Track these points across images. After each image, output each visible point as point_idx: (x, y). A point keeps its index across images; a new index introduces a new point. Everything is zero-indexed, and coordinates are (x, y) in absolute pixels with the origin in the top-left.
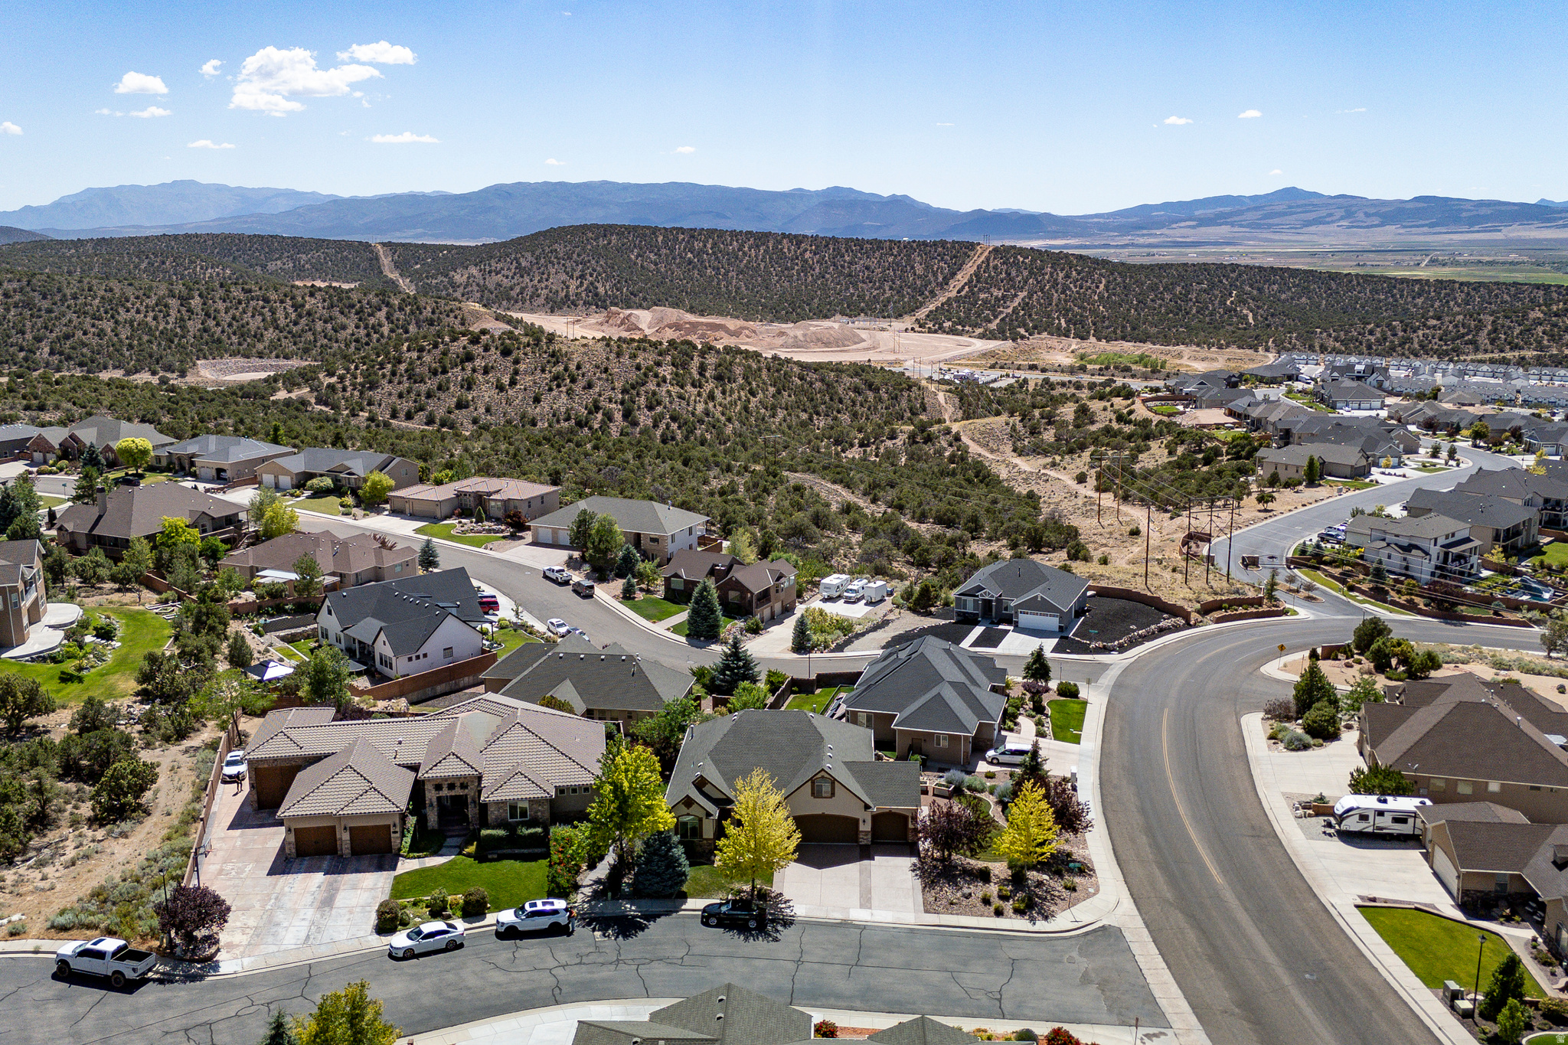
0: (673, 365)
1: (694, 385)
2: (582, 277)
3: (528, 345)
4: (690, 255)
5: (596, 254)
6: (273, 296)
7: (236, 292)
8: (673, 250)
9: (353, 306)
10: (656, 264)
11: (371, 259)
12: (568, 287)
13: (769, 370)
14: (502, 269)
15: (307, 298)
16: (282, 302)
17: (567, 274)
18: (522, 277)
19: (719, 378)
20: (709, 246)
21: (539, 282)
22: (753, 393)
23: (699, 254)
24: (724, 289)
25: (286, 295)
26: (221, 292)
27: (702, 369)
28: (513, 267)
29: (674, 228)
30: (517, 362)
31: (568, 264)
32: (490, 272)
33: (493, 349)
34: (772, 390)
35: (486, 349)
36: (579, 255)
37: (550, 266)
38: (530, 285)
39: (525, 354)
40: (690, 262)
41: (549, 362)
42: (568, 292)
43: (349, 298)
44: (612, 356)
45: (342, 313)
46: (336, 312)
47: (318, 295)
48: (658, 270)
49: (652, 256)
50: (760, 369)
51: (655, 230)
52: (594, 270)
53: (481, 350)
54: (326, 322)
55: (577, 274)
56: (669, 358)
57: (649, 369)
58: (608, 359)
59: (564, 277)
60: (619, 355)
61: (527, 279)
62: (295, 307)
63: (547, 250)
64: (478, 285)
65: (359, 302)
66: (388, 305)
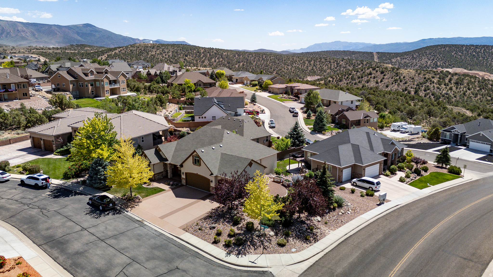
0: (439, 78)
1: (445, 85)
2: (433, 60)
3: (390, 71)
4: (474, 53)
5: (440, 53)
6: (332, 61)
7: (323, 60)
8: (468, 52)
9: (352, 64)
10: (461, 56)
11: (372, 56)
12: (427, 63)
13: (479, 82)
14: (407, 58)
15: (341, 62)
16: (334, 63)
17: (428, 59)
18: (413, 60)
19: (457, 83)
20: (482, 50)
21: (418, 61)
22: (469, 89)
23: (478, 53)
24: (485, 64)
25: (335, 61)
26: (319, 60)
27: (450, 80)
28: (411, 57)
29: (470, 45)
30: (385, 75)
31: (429, 56)
32: (403, 59)
33: (379, 72)
34: (478, 89)
35: (377, 72)
36: (433, 54)
37: (423, 57)
38: (415, 62)
39: (388, 73)
40: (474, 55)
41: (395, 76)
42: (427, 64)
43: (352, 62)
45: (349, 66)
46: (347, 66)
47: (344, 61)
48: (461, 58)
49: (460, 54)
50: (475, 82)
51: (463, 46)
52: (437, 58)
53: (375, 72)
54: (344, 68)
55: (432, 59)
56: (438, 76)
57: (429, 79)
58: (415, 75)
59: (427, 60)
60: (419, 74)
61: (414, 60)
62: (337, 64)
63: (423, 52)
65: (355, 63)
66: (362, 64)
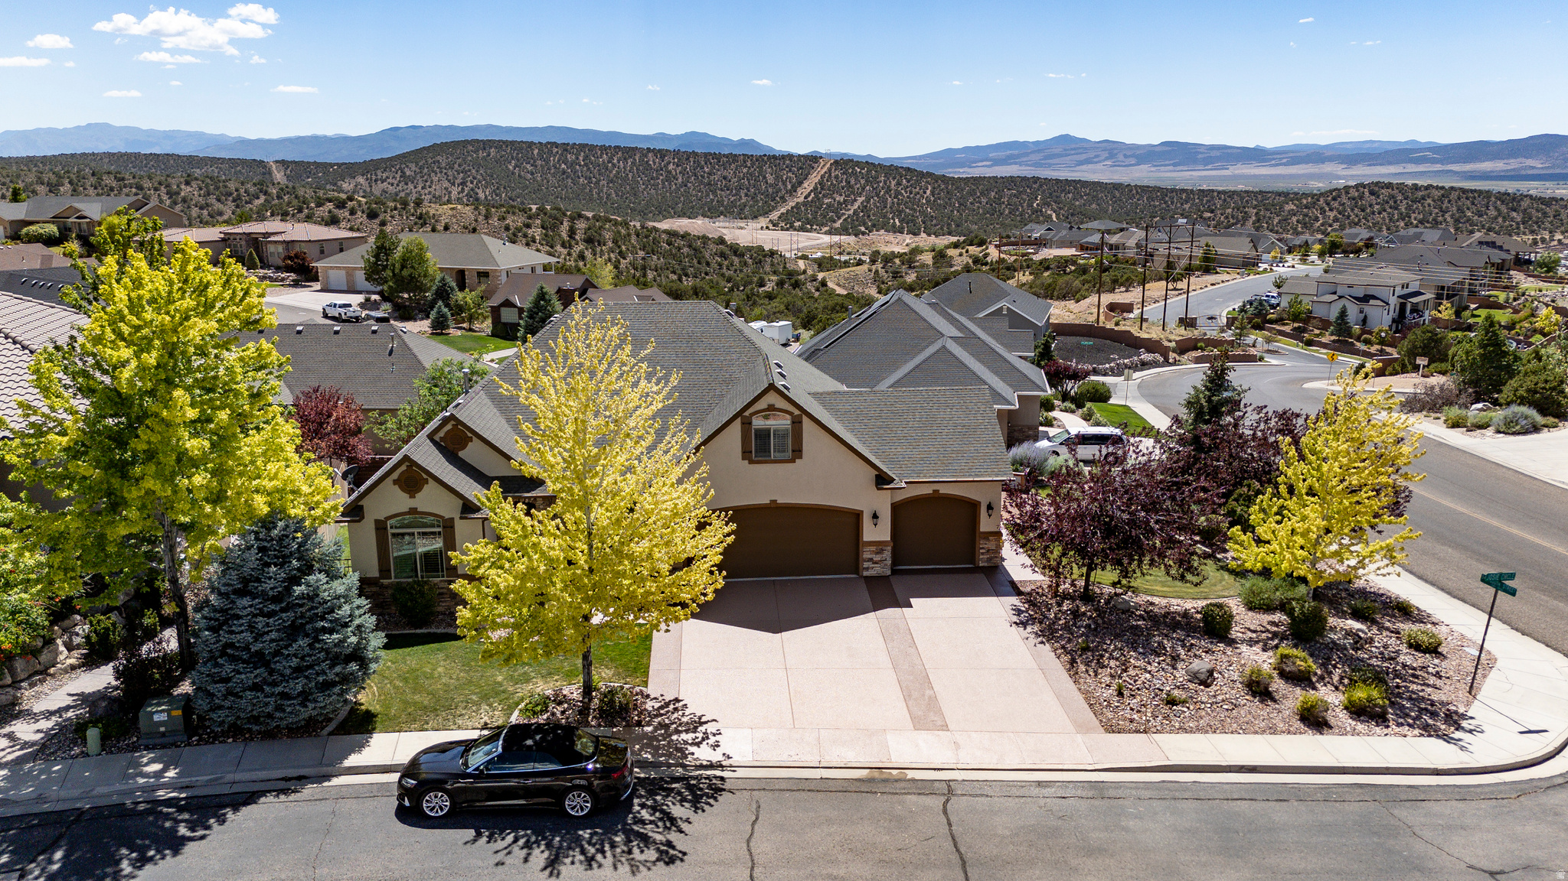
0: (543, 227)
1: (563, 245)
2: (463, 184)
3: (396, 209)
4: (563, 166)
5: (477, 165)
6: (147, 184)
7: (108, 181)
8: (547, 161)
9: (231, 194)
10: (532, 174)
12: (450, 193)
13: (638, 236)
14: (388, 177)
15: (183, 187)
16: (156, 189)
17: (449, 181)
18: (407, 184)
19: (589, 241)
20: (581, 158)
21: (423, 188)
22: (622, 255)
23: (571, 165)
24: (595, 196)
25: (160, 184)
26: (93, 180)
27: (572, 232)
28: (398, 176)
29: (548, 143)
30: (383, 224)
31: (450, 173)
32: (376, 181)
33: (360, 213)
34: (641, 254)
35: (353, 212)
36: (460, 166)
37: (433, 174)
38: (414, 191)
39: (392, 217)
40: (564, 172)
41: (416, 224)
42: (450, 197)
43: (226, 187)
44: (481, 218)
45: (219, 200)
46: (212, 200)
47: (194, 184)
48: (534, 180)
49: (528, 166)
50: (629, 235)
51: (531, 144)
52: (474, 178)
53: (347, 214)
54: (202, 208)
55: (458, 181)
56: (538, 222)
57: (519, 230)
59: (446, 184)
60: (487, 217)
61: (411, 186)
62: (170, 194)
63: (430, 161)
64: (365, 191)
65: (237, 190)
66: (266, 193)
